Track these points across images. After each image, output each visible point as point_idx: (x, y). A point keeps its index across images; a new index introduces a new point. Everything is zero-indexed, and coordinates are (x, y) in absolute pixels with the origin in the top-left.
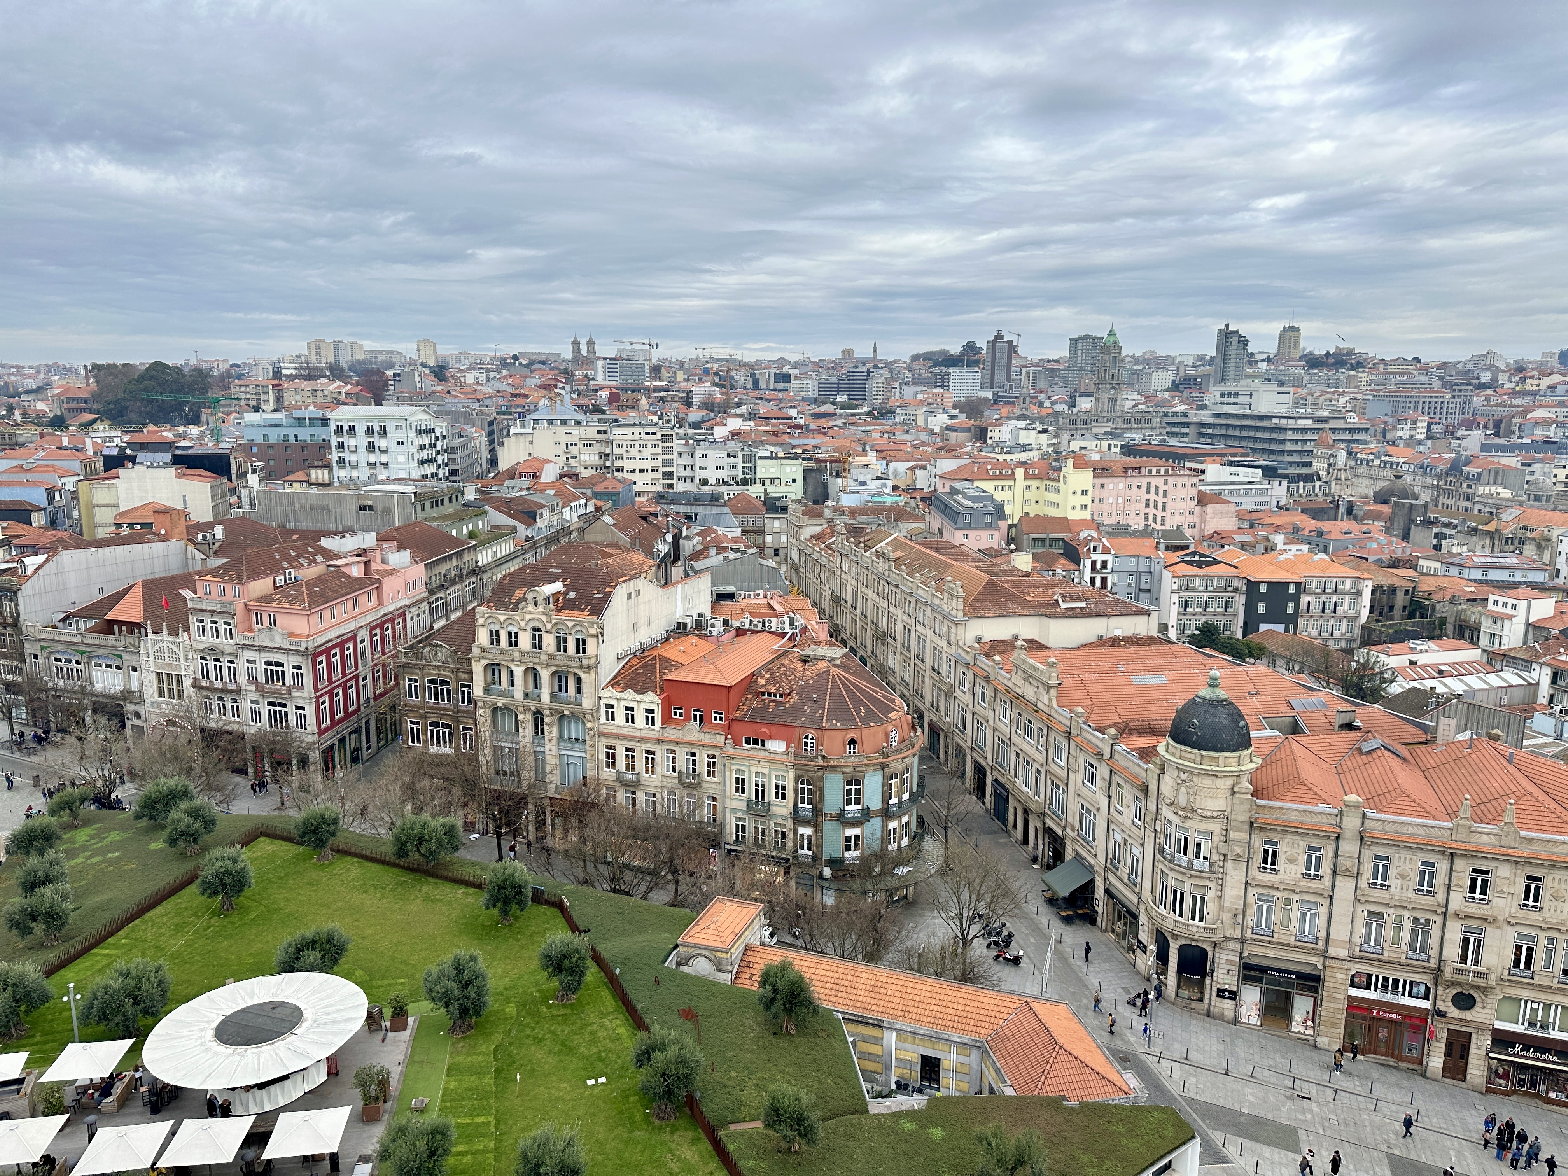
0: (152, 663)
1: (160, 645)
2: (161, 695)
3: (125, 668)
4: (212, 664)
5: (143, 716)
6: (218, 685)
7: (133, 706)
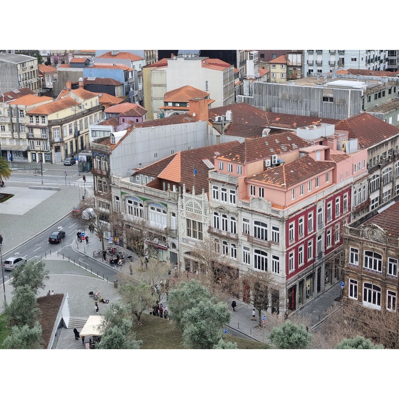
0: (184, 212)
1: (190, 201)
2: (189, 234)
3: (168, 213)
4: (221, 218)
5: (177, 247)
6: (224, 233)
7: (171, 239)
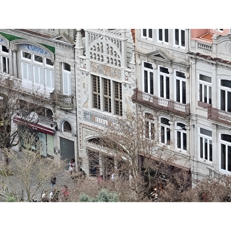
0: (87, 62)
1: (99, 40)
2: (96, 105)
3: (57, 64)
4: (157, 74)
5: (74, 129)
6: (164, 103)
7: (63, 113)
